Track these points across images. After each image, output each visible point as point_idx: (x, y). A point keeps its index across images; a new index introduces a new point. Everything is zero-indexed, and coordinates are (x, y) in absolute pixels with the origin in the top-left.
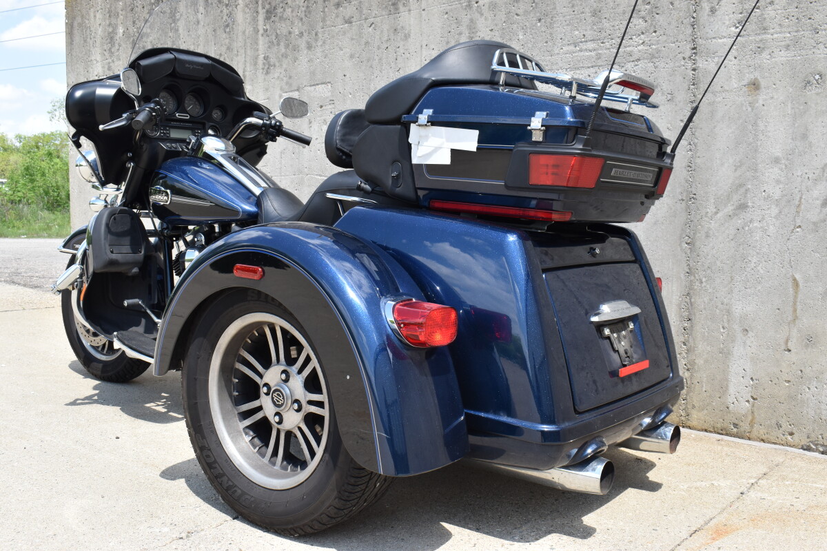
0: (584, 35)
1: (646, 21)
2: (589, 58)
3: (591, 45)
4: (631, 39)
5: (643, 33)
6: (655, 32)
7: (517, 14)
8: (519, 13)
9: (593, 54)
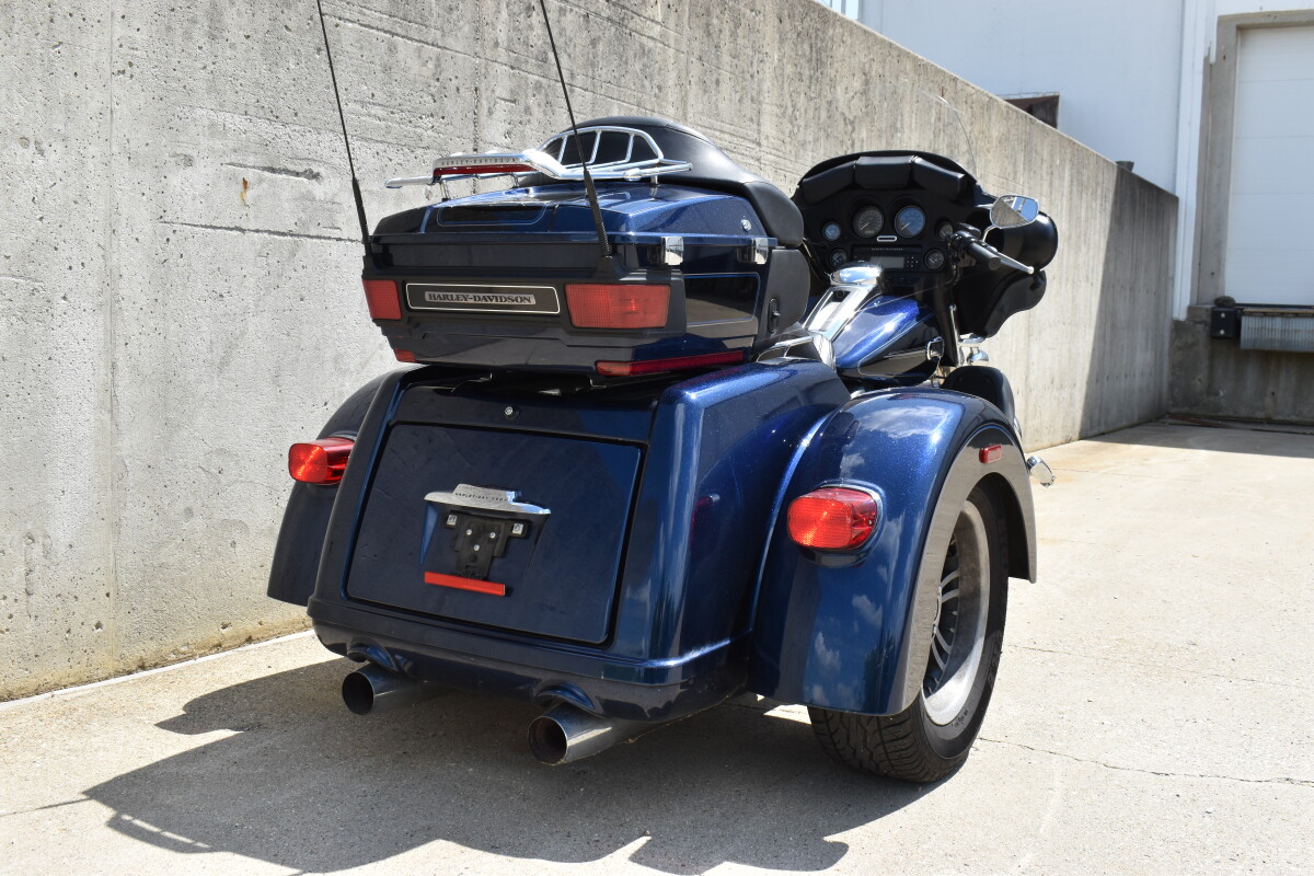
0: (373, 95)
1: (435, 101)
2: (378, 128)
3: (380, 112)
4: (421, 118)
5: (432, 115)
6: (443, 118)
7: (286, 27)
8: (289, 26)
9: (383, 124)
